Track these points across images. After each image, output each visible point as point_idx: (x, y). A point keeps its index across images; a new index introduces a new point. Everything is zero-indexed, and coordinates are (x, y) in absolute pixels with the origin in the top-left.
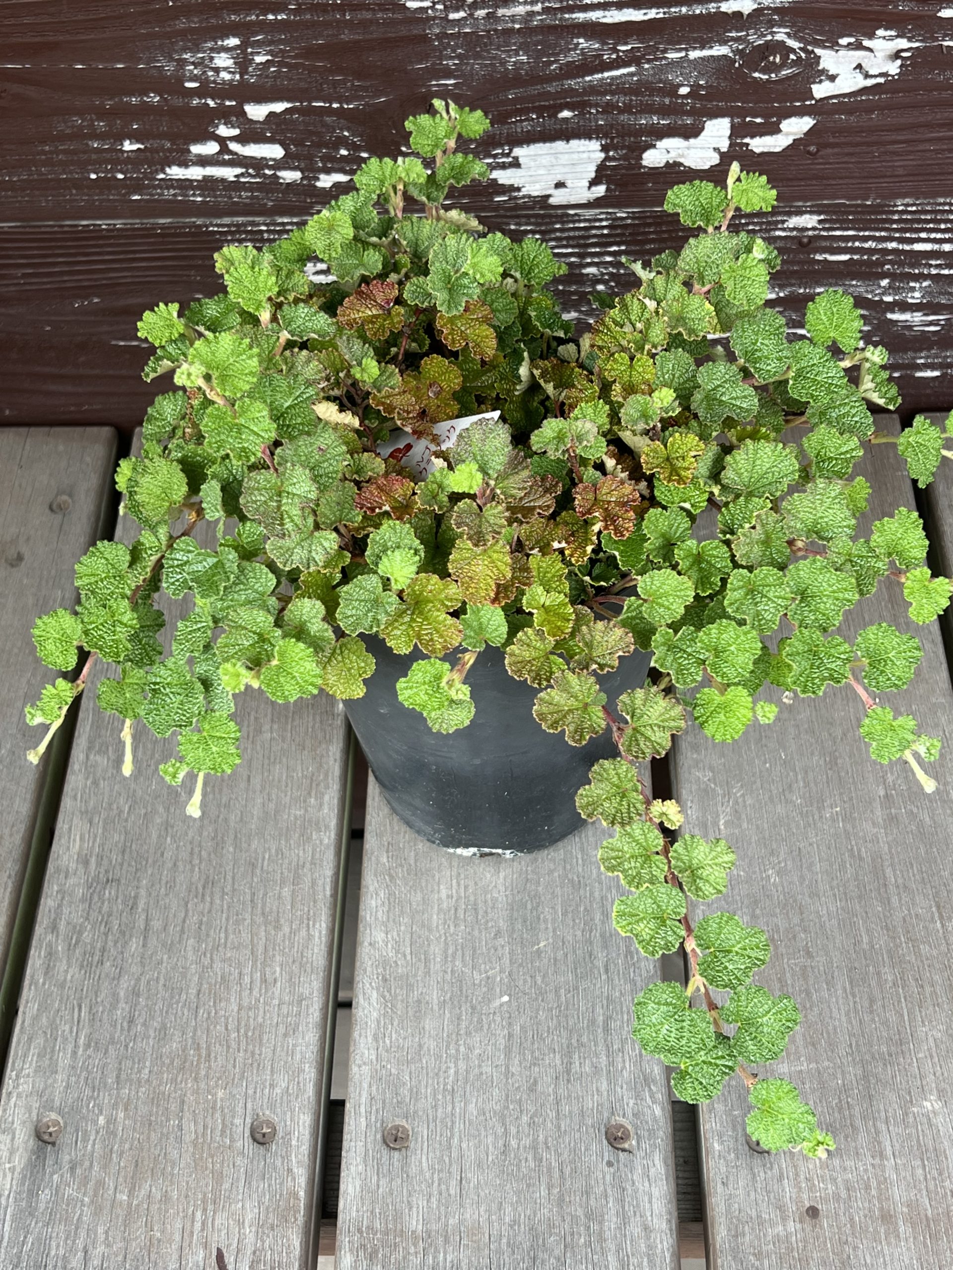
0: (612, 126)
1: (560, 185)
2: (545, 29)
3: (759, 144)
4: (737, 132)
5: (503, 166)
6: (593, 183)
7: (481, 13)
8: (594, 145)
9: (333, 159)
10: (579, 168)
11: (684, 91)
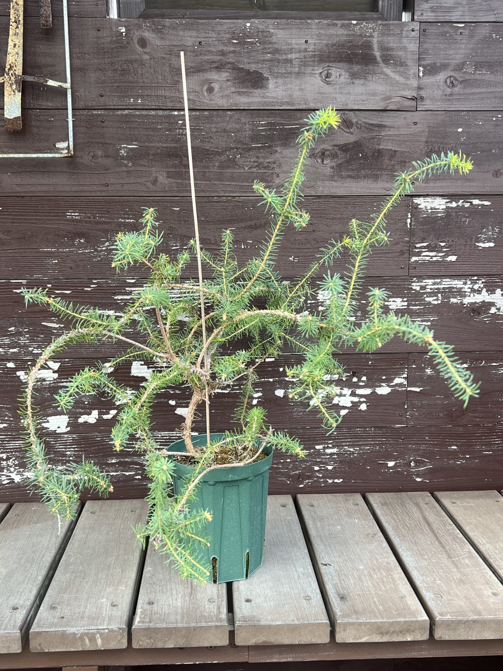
0: (71, 412)
1: (59, 427)
2: (53, 387)
3: (105, 417)
4: (100, 414)
5: (45, 422)
6: (67, 427)
7: (39, 383)
8: (67, 417)
9: (4, 420)
10: (63, 423)
11: (86, 403)
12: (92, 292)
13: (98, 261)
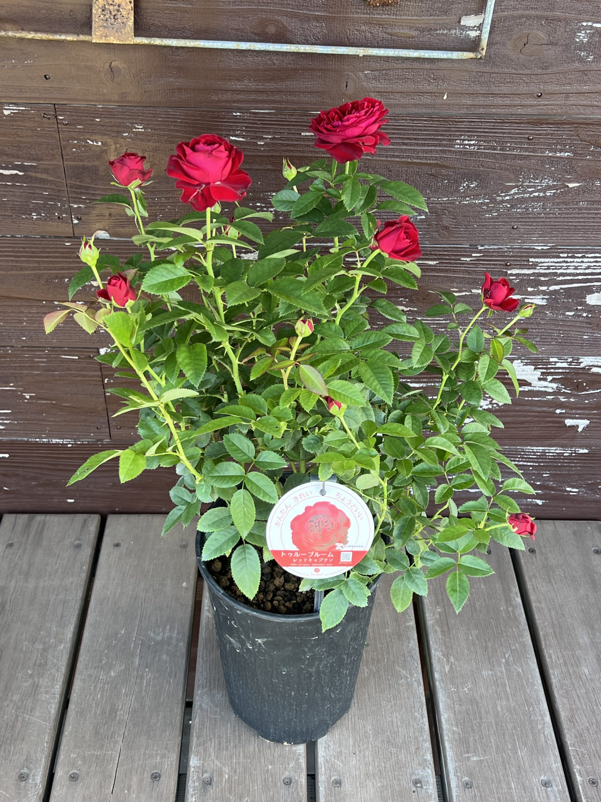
12: (473, 264)
13: (493, 218)
